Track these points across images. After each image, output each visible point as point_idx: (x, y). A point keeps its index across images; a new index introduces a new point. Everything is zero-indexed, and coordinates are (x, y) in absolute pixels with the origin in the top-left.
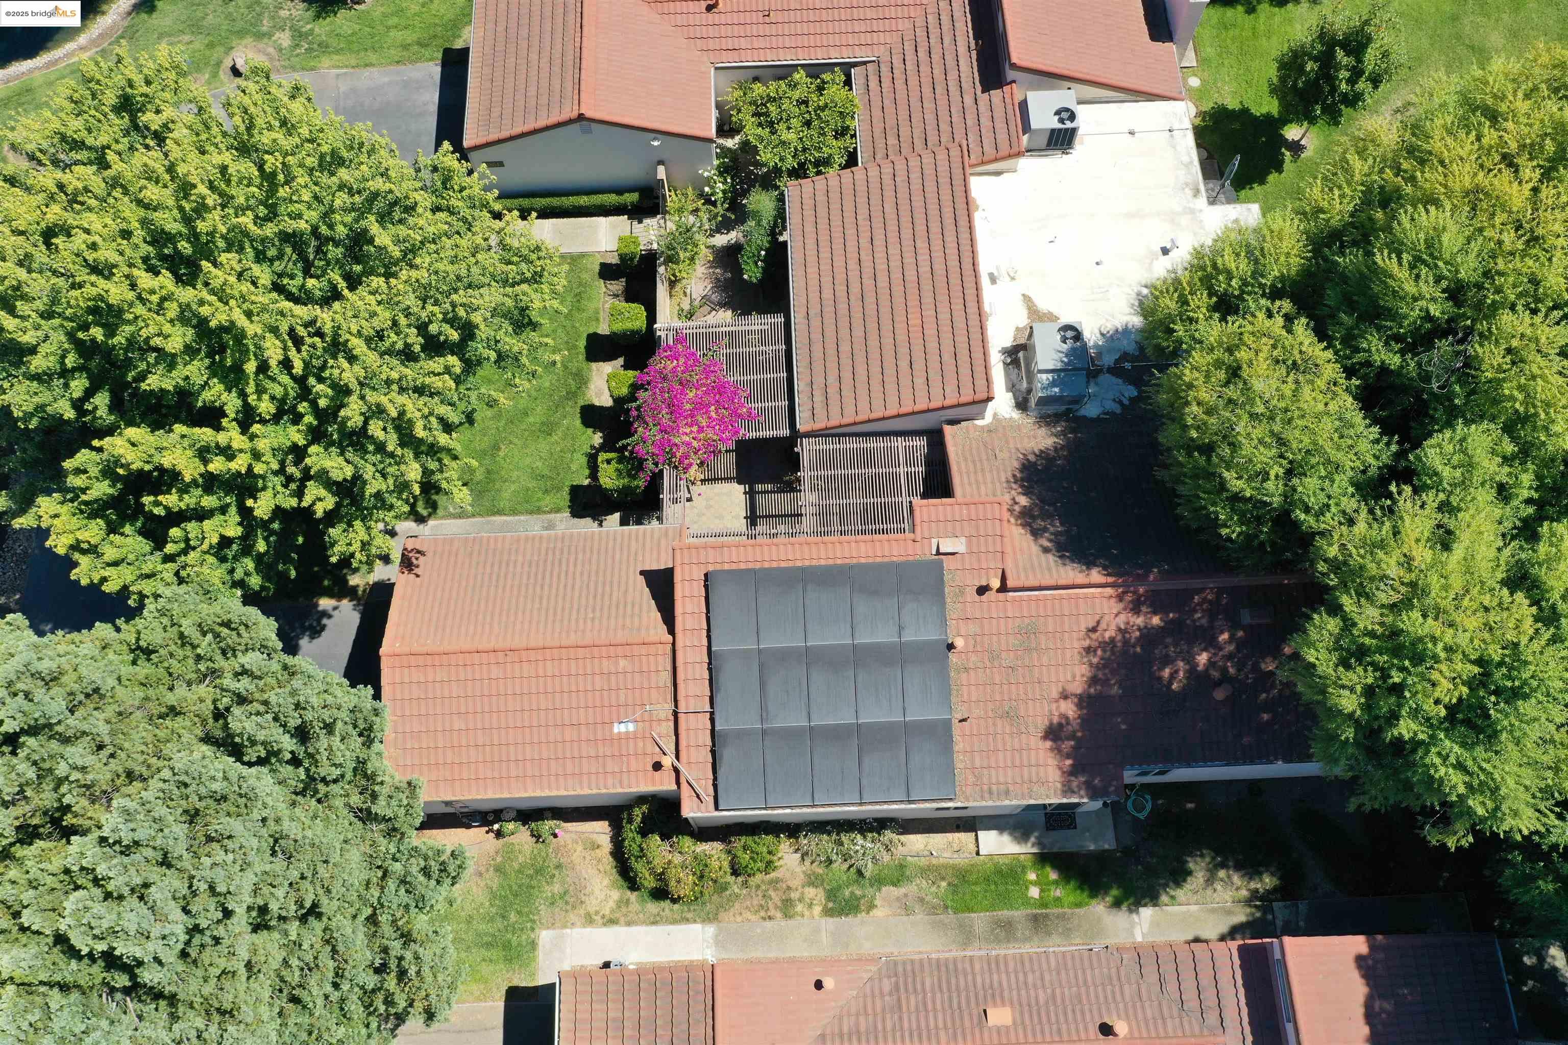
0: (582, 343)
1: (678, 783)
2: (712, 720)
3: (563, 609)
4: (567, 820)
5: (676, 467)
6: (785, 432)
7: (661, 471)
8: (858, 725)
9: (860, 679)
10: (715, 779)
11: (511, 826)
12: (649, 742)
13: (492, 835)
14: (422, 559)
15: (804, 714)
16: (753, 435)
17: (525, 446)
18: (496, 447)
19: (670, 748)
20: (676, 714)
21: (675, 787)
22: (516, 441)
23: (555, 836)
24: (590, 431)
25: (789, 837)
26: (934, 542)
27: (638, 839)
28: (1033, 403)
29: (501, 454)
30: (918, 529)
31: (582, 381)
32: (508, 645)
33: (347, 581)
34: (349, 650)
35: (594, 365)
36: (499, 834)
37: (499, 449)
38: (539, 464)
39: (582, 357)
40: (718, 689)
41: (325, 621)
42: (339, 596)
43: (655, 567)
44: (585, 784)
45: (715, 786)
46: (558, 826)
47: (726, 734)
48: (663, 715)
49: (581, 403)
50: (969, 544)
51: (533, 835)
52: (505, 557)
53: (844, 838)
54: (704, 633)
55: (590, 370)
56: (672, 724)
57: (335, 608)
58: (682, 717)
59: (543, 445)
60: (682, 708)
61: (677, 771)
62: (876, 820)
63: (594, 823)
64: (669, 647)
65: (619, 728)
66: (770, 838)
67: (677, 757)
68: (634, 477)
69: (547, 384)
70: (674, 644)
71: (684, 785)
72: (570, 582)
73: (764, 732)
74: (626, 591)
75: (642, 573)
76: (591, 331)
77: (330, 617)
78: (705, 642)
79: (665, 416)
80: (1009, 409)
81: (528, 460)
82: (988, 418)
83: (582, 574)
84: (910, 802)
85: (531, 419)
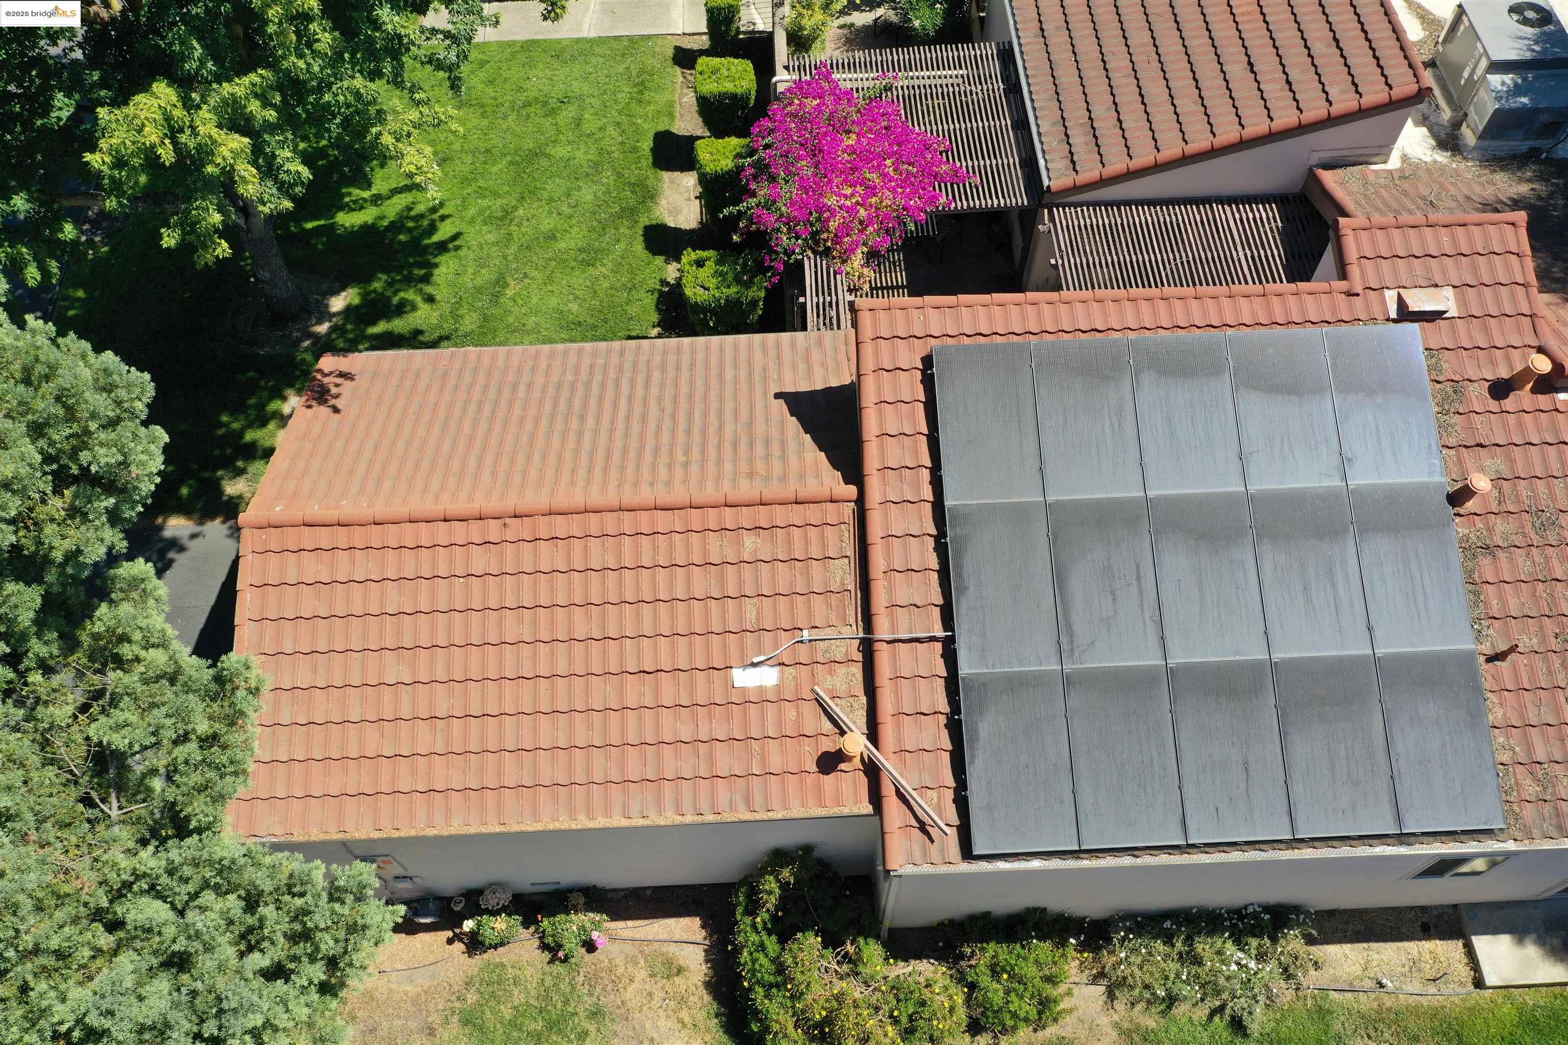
0: (647, 145)
1: (876, 797)
2: (950, 657)
3: (625, 451)
4: (615, 916)
5: (827, 252)
6: (1023, 200)
7: (800, 265)
8: (1274, 666)
9: (1267, 566)
10: (961, 786)
11: (500, 924)
12: (810, 711)
13: (459, 947)
14: (347, 385)
15: (1153, 641)
16: (961, 205)
17: (550, 279)
18: (501, 282)
19: (856, 720)
20: (868, 648)
21: (868, 809)
22: (535, 274)
23: (590, 946)
24: (659, 260)
25: (1082, 947)
26: (1391, 296)
27: (772, 944)
28: (1469, 137)
29: (509, 293)
30: (1354, 271)
31: (649, 196)
32: (511, 503)
33: (221, 492)
34: (212, 601)
35: (666, 175)
36: (475, 944)
37: (506, 285)
38: (575, 307)
39: (647, 159)
40: (962, 590)
41: (171, 555)
42: (205, 516)
43: (804, 387)
44: (668, 803)
45: (962, 803)
46: (597, 926)
47: (984, 685)
48: (838, 651)
49: (644, 221)
50: (1462, 302)
51: (544, 947)
52: (511, 378)
53: (1204, 946)
54: (926, 475)
55: (659, 180)
56: (857, 671)
57: (194, 536)
58: (883, 654)
59: (579, 280)
60: (883, 630)
61: (872, 770)
62: (1267, 909)
63: (671, 922)
64: (849, 509)
65: (743, 678)
66: (1043, 949)
67: (873, 736)
68: (748, 285)
69: (590, 197)
70: (860, 501)
71: (892, 804)
72: (638, 409)
73: (1068, 681)
74: (751, 422)
75: (777, 396)
76: (661, 128)
77: (182, 549)
78: (927, 493)
79: (806, 167)
80: (1429, 152)
81: (554, 302)
82: (1394, 162)
83: (660, 399)
84: (1402, 838)
85: (562, 245)
